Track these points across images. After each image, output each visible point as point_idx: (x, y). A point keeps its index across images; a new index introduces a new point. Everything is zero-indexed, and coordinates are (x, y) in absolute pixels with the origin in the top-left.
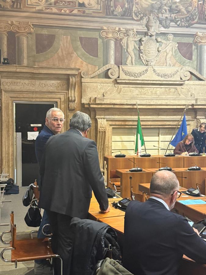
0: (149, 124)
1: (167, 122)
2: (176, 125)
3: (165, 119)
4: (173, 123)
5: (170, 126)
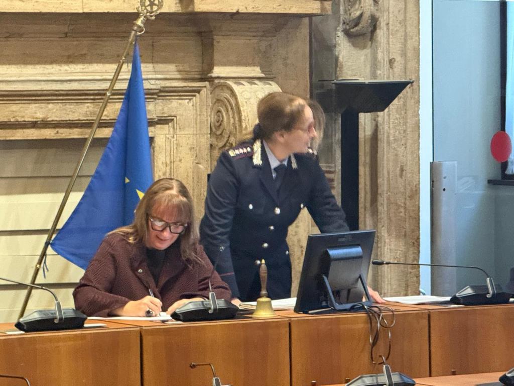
1: (26, 105)
2: (87, 120)
3: (15, 83)
4: (66, 110)
5: (48, 130)
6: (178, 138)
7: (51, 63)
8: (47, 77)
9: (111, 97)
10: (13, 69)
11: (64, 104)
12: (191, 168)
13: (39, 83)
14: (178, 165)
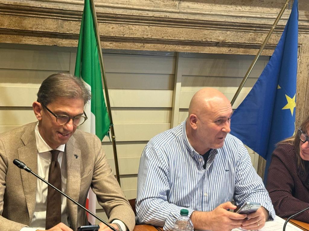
0: (138, 35)
1: (213, 31)
2: (250, 43)
3: (207, 16)
4: (238, 36)
5: (225, 48)
6: (301, 59)
7: (231, 4)
8: (228, 13)
9: (274, 30)
10: (207, 6)
11: (237, 32)
12: (306, 77)
13: (222, 17)
14: (300, 75)
